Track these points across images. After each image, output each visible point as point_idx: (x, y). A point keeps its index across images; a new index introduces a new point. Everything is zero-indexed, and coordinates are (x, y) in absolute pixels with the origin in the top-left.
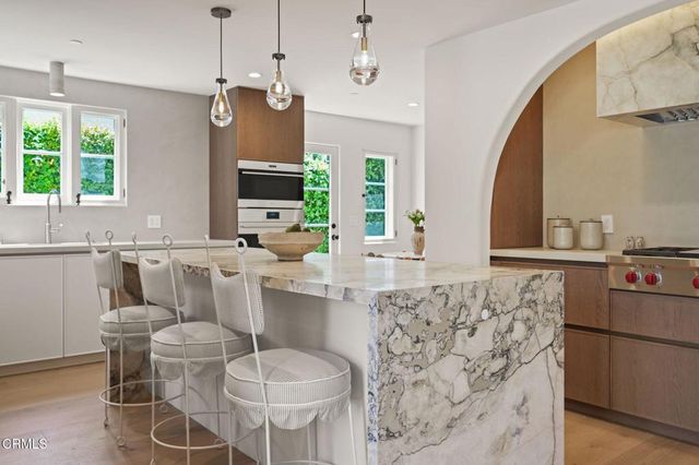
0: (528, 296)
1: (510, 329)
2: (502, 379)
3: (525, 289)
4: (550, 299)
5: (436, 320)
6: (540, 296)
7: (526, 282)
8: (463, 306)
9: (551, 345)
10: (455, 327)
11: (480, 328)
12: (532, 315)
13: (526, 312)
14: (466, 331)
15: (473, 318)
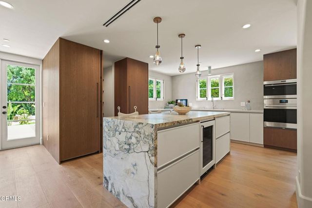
0: (137, 129)
1: (131, 138)
2: (128, 152)
3: (136, 127)
4: (147, 134)
5: (112, 127)
6: (142, 131)
7: (136, 124)
8: (118, 126)
9: (147, 152)
10: (116, 130)
11: (122, 133)
12: (139, 137)
13: (137, 135)
14: (118, 133)
15: (120, 130)
